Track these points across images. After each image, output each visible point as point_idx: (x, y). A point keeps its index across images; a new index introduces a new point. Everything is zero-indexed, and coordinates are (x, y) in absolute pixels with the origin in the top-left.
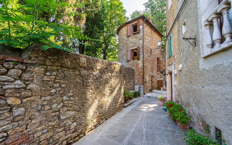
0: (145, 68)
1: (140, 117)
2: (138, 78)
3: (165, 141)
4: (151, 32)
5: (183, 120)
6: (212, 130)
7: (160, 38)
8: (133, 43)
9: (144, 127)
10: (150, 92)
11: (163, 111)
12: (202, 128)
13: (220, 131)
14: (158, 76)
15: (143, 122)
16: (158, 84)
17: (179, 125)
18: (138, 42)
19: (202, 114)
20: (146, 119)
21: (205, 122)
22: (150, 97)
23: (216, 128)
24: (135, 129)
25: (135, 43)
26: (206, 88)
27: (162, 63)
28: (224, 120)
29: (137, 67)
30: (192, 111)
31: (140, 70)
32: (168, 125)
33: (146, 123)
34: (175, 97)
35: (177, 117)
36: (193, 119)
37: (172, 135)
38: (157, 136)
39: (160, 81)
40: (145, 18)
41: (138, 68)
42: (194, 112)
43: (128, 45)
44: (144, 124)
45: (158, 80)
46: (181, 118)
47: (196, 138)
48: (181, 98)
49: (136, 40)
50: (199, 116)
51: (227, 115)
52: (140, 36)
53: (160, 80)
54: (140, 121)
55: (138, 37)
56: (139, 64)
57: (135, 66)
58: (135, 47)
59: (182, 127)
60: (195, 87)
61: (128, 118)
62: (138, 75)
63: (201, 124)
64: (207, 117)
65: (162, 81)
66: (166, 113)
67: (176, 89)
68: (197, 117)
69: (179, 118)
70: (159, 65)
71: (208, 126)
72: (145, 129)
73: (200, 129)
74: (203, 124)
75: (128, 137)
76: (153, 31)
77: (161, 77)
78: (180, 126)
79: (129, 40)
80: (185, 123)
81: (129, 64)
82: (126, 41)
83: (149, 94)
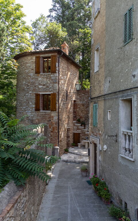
0: (60, 122)
1: (69, 197)
2: (51, 136)
3: (96, 215)
4: (68, 66)
5: (107, 197)
6: (123, 203)
7: (77, 70)
8: (44, 85)
9: (77, 206)
10: (66, 153)
11: (88, 184)
12: (118, 201)
13: (127, 204)
14: (74, 127)
15: (74, 202)
16: (74, 138)
17: (104, 200)
18: (51, 85)
19: (119, 192)
20: (75, 197)
21: (120, 198)
22: (67, 162)
23: (125, 202)
24: (71, 210)
25: (48, 87)
26: (121, 176)
27: (79, 108)
28: (128, 198)
29: (50, 121)
30: (113, 189)
31: (55, 125)
32: (95, 201)
33: (77, 202)
34: (99, 171)
35: (102, 195)
36: (113, 195)
37: (99, 209)
38: (89, 213)
39: (77, 134)
40: (61, 53)
41: (52, 122)
42: (114, 190)
43: (35, 86)
44: (76, 203)
45: (74, 133)
46: (105, 196)
47: (114, 210)
48: (105, 175)
49: (48, 82)
50: (117, 193)
51: (130, 195)
52: (54, 77)
53: (76, 132)
54: (71, 200)
55: (52, 78)
56: (53, 117)
57: (47, 120)
58: (47, 92)
59: (105, 202)
60: (116, 172)
61: (58, 199)
62: (52, 132)
63: (118, 199)
64: (121, 194)
65: (79, 134)
66: (91, 187)
67: (100, 164)
68: (116, 194)
69: (104, 196)
70: (75, 110)
71: (121, 200)
72: (78, 208)
73: (117, 203)
74: (119, 199)
75: (69, 217)
76: (69, 64)
77: (78, 129)
78: (104, 202)
79: (37, 79)
80: (108, 199)
81: (38, 116)
82: (32, 79)
83: (65, 157)
